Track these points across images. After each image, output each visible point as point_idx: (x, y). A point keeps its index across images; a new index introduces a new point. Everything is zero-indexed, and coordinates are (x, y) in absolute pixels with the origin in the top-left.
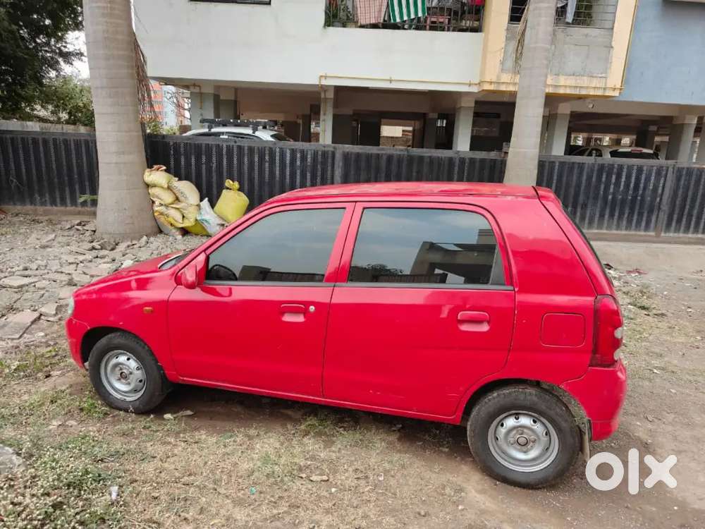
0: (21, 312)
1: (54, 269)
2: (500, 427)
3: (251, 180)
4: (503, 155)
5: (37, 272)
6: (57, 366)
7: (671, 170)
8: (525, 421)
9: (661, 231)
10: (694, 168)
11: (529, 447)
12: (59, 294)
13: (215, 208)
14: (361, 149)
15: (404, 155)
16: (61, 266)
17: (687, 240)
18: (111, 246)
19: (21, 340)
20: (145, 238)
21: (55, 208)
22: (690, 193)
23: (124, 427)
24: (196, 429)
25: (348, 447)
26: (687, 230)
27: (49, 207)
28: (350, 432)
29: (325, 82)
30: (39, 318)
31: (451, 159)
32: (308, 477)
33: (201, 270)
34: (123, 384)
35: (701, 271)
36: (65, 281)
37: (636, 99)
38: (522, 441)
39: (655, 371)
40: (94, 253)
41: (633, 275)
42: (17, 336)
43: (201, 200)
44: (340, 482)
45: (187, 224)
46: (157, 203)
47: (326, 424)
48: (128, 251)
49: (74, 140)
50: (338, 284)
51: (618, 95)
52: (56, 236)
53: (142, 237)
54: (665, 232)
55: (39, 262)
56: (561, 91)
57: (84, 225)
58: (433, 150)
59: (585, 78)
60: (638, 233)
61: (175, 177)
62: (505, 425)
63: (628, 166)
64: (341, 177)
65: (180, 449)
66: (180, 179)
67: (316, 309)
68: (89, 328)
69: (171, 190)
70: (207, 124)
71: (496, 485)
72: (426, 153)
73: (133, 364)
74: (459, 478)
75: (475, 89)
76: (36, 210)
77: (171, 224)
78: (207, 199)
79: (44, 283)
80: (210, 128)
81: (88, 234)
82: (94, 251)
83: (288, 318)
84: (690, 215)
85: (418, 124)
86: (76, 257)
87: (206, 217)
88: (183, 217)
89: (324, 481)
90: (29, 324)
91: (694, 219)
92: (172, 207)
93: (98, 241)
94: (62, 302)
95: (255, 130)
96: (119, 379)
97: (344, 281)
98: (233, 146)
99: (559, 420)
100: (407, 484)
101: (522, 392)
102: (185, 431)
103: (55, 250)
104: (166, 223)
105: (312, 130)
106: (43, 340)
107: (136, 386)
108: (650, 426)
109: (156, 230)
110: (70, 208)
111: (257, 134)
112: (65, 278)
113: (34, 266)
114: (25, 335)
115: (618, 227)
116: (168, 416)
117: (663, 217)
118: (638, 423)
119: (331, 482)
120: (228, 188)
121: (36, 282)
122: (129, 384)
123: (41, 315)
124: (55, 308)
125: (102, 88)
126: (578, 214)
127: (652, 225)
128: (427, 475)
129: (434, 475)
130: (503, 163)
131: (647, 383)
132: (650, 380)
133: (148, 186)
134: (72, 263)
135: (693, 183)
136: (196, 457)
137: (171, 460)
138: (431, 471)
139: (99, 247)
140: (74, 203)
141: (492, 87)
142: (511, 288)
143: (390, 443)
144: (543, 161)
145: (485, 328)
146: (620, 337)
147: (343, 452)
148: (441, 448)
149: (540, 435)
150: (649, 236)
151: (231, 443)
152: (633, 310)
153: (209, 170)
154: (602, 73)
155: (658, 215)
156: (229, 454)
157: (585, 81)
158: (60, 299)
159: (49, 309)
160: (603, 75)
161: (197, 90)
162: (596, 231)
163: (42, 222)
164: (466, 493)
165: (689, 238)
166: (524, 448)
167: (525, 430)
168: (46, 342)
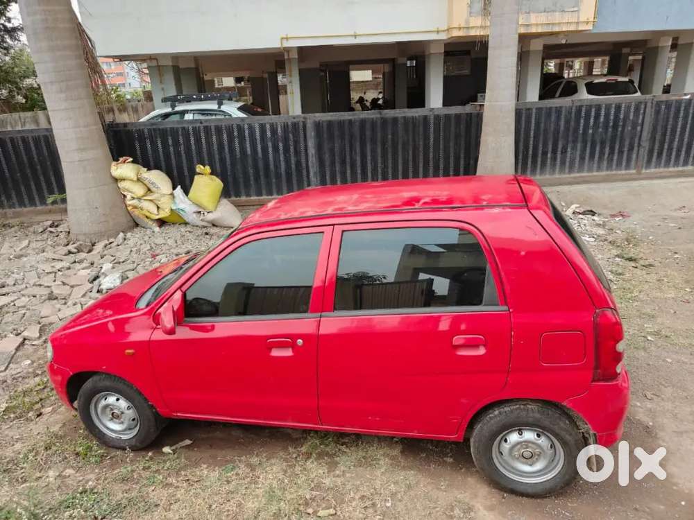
0: (4, 339)
1: (32, 282)
2: (503, 443)
3: (222, 160)
4: (478, 108)
5: (14, 289)
6: (48, 401)
7: (649, 105)
8: (529, 435)
9: (642, 167)
10: (672, 100)
11: (535, 459)
12: (40, 312)
13: (190, 195)
14: (331, 116)
15: (377, 118)
16: (39, 277)
17: (669, 174)
18: (88, 248)
19: (7, 371)
20: (121, 235)
21: (25, 210)
22: (669, 127)
23: (123, 470)
24: (197, 464)
25: (352, 467)
26: (667, 164)
27: (18, 209)
28: (353, 449)
29: (287, 44)
30: (23, 344)
31: (425, 118)
32: (315, 512)
33: (178, 309)
34: (115, 423)
35: (684, 207)
36: (46, 295)
37: (610, 30)
38: (527, 454)
39: (649, 338)
40: (71, 258)
41: (617, 219)
42: (3, 368)
43: (174, 188)
44: (348, 514)
45: (163, 215)
46: (129, 197)
47: (327, 442)
48: (106, 252)
49: (33, 137)
50: (323, 314)
51: (591, 28)
52: (30, 241)
53: (119, 234)
54: (646, 168)
55: (15, 276)
56: (534, 30)
57: (57, 226)
58: (406, 110)
59: (557, 13)
60: (619, 172)
61: (144, 167)
62: (508, 441)
63: (606, 105)
64: (314, 148)
65: (183, 491)
66: (149, 169)
67: (303, 341)
68: (72, 374)
69: (142, 182)
70: (169, 103)
71: (504, 498)
72: (400, 113)
73: (123, 404)
74: (467, 494)
75: (443, 36)
76: (5, 213)
77: (147, 217)
78: (179, 187)
79: (24, 300)
80: (173, 106)
81: (62, 236)
82: (71, 255)
83: (276, 353)
84: (670, 149)
85: (387, 68)
86: (53, 264)
87: (181, 206)
88: (158, 208)
89: (332, 515)
90: (13, 353)
91: (674, 153)
92: (145, 200)
93: (74, 243)
94: (44, 321)
95: (220, 104)
96: (112, 419)
97: (330, 311)
98: (199, 127)
99: (563, 433)
100: (415, 508)
101: (524, 409)
102: (185, 467)
103: (30, 260)
104: (141, 216)
105: (280, 83)
106: (31, 370)
107: (129, 425)
108: (649, 405)
109: (132, 224)
110: (40, 208)
111: (223, 108)
112: (46, 292)
113: (10, 281)
114: (11, 365)
115: (599, 169)
116: (167, 449)
117: (644, 153)
118: (638, 404)
119: (339, 516)
120: (199, 174)
121: (15, 300)
122: (122, 423)
123: (25, 339)
124: (38, 328)
125: (52, 83)
126: (559, 160)
127: (633, 163)
128: (435, 494)
129: (441, 494)
130: (479, 117)
131: (643, 353)
132: (645, 349)
133: (116, 180)
134: (51, 273)
135: (672, 115)
136: (200, 501)
137: (175, 507)
138: (438, 489)
139: (76, 250)
140: (43, 202)
141: (461, 33)
142: (505, 308)
143: (393, 458)
144: (520, 110)
145: (481, 351)
146: (621, 351)
147: (348, 475)
148: (445, 459)
149: (545, 448)
150: (631, 174)
151: (234, 477)
152: (621, 264)
153: (178, 154)
154: (573, 7)
155: (638, 150)
156: (232, 493)
157: (557, 17)
158: (42, 318)
159: (32, 332)
160: (576, 9)
161: (154, 63)
162: (578, 175)
163: (13, 226)
164: (475, 513)
165: (670, 172)
166: (530, 461)
167: (530, 445)
168: (34, 372)
